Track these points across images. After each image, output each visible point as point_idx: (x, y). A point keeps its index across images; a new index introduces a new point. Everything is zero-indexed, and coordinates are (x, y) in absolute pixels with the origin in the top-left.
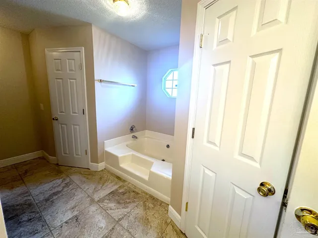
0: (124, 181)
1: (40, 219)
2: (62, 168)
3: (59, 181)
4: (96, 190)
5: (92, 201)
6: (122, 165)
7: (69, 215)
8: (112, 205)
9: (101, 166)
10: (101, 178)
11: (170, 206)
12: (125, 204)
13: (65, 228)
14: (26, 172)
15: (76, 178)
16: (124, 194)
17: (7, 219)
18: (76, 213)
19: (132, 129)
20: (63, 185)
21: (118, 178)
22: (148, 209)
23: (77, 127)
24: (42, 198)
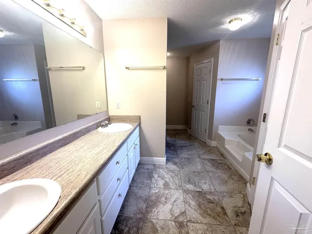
0: (226, 158)
1: (176, 151)
2: (192, 138)
3: (188, 142)
4: (203, 154)
5: (199, 157)
6: (227, 147)
7: (186, 156)
8: (209, 164)
9: (214, 143)
10: (210, 150)
11: (248, 183)
12: (217, 168)
13: (183, 159)
14: (177, 134)
15: (196, 144)
16: (220, 164)
17: (166, 146)
18: (189, 157)
19: (249, 122)
20: (189, 144)
21: (222, 155)
22: (232, 179)
23: (203, 112)
24: (179, 145)
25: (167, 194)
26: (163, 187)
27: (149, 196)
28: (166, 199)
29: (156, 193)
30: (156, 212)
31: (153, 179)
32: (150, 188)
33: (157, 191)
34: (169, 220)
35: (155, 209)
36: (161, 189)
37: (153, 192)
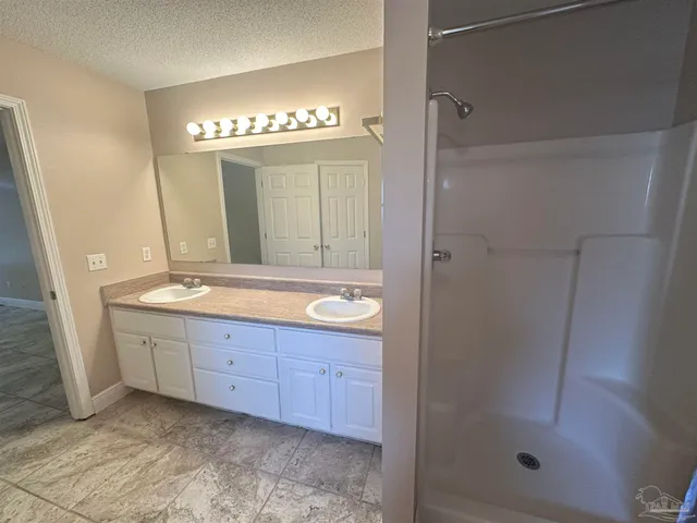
25: (235, 517)
26: (266, 510)
27: (254, 472)
28: (222, 510)
29: (256, 488)
30: (209, 478)
31: (310, 490)
32: (278, 478)
33: (260, 492)
34: (174, 501)
35: (216, 478)
36: (260, 505)
37: (262, 484)
